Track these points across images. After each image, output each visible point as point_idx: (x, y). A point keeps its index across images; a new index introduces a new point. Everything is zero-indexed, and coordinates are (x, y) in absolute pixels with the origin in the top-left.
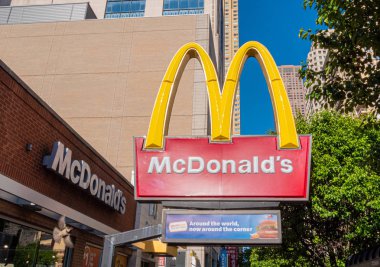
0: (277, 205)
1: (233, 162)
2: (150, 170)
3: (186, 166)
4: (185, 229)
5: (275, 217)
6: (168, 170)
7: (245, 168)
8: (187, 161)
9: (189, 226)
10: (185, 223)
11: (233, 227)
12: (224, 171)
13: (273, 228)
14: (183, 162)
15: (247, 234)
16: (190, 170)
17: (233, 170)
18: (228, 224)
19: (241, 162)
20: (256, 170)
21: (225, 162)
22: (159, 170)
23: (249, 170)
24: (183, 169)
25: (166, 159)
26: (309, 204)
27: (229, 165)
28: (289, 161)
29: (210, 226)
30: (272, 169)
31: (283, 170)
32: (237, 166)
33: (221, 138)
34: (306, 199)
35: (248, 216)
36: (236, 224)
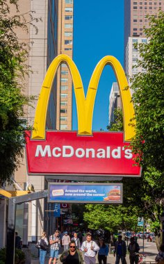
0: (121, 179)
1: (93, 150)
3: (61, 152)
4: (62, 194)
5: (119, 187)
6: (49, 155)
7: (101, 155)
8: (62, 149)
9: (65, 193)
10: (62, 190)
11: (93, 193)
12: (87, 156)
13: (118, 194)
14: (59, 150)
15: (101, 198)
16: (64, 155)
17: (93, 156)
18: (90, 191)
19: (99, 150)
20: (108, 156)
21: (88, 150)
22: (43, 154)
23: (103, 156)
24: (59, 155)
25: (48, 147)
26: (141, 178)
27: (90, 153)
28: (130, 151)
29: (79, 193)
30: (119, 156)
31: (126, 157)
32: (96, 152)
33: (85, 132)
34: (140, 176)
35: (102, 187)
36: (95, 191)
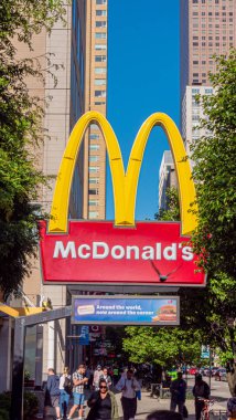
0: (176, 290)
1: (136, 249)
2: (56, 255)
3: (91, 252)
4: (92, 312)
5: (175, 302)
6: (74, 256)
7: (148, 255)
8: (91, 246)
9: (96, 310)
10: (92, 307)
11: (136, 311)
12: (128, 257)
13: (172, 312)
14: (88, 248)
15: (148, 317)
16: (95, 256)
17: (137, 257)
18: (131, 308)
19: (145, 248)
20: (159, 257)
21: (129, 248)
22: (65, 255)
23: (152, 257)
24: (88, 255)
25: (71, 244)
26: (206, 289)
27: (133, 252)
29: (116, 310)
30: (173, 257)
31: (184, 257)
32: (141, 252)
33: (125, 223)
35: (150, 300)
36: (139, 308)
